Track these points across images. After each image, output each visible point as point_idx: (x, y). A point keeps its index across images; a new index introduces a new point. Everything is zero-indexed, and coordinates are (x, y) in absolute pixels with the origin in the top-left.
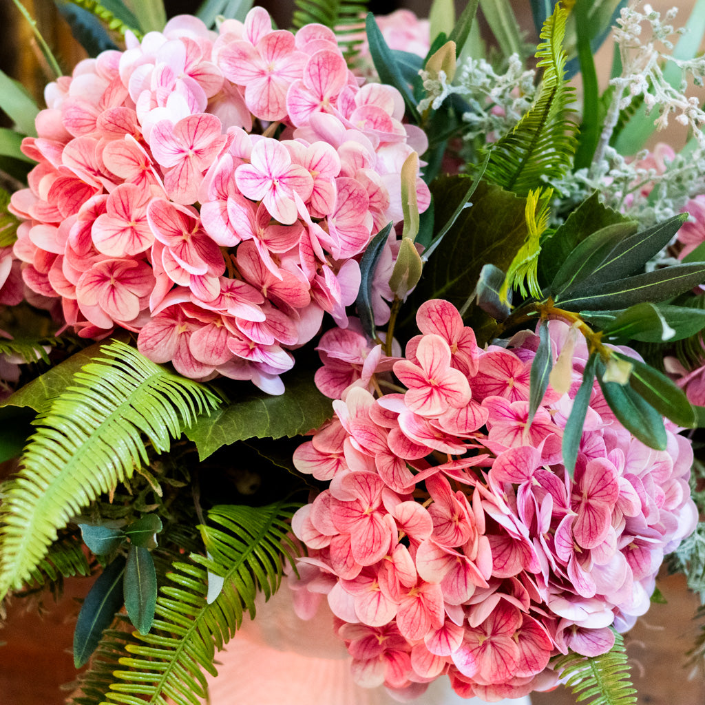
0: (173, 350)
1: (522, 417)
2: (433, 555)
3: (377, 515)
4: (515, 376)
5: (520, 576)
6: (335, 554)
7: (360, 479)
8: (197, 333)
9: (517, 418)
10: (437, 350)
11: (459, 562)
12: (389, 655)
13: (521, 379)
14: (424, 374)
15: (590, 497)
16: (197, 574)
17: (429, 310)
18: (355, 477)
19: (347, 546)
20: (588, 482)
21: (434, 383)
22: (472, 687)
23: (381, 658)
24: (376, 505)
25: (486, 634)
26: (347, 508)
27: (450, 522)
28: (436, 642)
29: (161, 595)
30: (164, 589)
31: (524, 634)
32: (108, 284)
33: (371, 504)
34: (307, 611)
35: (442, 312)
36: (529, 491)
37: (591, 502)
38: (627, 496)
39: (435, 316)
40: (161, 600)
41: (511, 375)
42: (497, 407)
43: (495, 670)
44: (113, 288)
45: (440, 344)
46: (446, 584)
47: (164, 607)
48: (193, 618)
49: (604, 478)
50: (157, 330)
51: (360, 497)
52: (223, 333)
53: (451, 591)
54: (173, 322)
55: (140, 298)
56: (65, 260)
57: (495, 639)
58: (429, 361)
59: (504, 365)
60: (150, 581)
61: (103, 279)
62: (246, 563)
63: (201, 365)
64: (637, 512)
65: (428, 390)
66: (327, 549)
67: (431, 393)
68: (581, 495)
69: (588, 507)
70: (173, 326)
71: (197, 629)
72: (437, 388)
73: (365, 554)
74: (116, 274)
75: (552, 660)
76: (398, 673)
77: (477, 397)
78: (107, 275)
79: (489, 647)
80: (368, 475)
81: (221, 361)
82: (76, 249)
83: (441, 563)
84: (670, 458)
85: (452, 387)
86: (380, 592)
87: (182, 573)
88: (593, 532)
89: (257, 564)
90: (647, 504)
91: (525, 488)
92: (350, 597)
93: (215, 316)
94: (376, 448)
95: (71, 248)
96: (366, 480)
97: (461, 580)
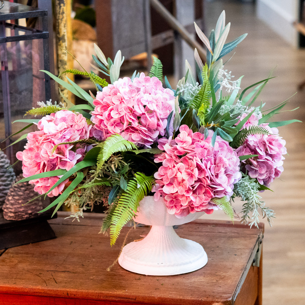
0: (128, 138)
1: (203, 147)
2: (185, 173)
3: (173, 168)
5: (204, 178)
6: (164, 180)
7: (169, 161)
8: (133, 134)
10: (184, 134)
11: (191, 176)
12: (176, 207)
13: (202, 139)
14: (181, 140)
16: (135, 183)
19: (167, 177)
20: (217, 161)
21: (184, 141)
22: (195, 208)
23: (174, 207)
24: (173, 166)
26: (166, 168)
27: (189, 168)
28: (186, 194)
29: (128, 186)
31: (205, 194)
32: (114, 126)
33: (171, 166)
34: (157, 199)
35: (185, 128)
36: (205, 161)
37: (218, 165)
38: (225, 162)
39: (183, 129)
41: (200, 139)
42: (197, 145)
43: (199, 202)
44: (115, 127)
46: (188, 180)
47: (129, 188)
48: (134, 192)
49: (221, 160)
50: (124, 134)
51: (169, 165)
52: (139, 134)
53: (189, 182)
55: (120, 129)
56: (105, 121)
57: (199, 195)
58: (183, 137)
59: (198, 137)
60: (125, 182)
61: (113, 125)
62: (145, 183)
63: (134, 141)
64: (228, 166)
66: (162, 178)
67: (183, 144)
68: (216, 164)
70: (128, 133)
71: (135, 194)
73: (171, 176)
74: (115, 124)
75: (211, 199)
76: (178, 209)
77: (193, 143)
78: (113, 124)
79: (198, 198)
81: (138, 140)
82: (107, 118)
83: (187, 175)
84: (235, 160)
85: (188, 141)
86: (174, 187)
87: (132, 182)
88: (218, 170)
89: (147, 184)
90: (230, 164)
92: (167, 188)
93: (137, 130)
94: (172, 154)
97: (191, 180)
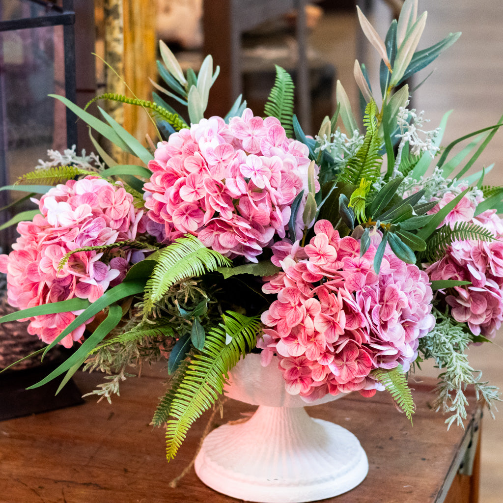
0: (212, 241)
1: (358, 266)
2: (321, 320)
3: (297, 307)
4: (356, 250)
5: (358, 330)
6: (279, 328)
7: (291, 292)
8: (222, 235)
9: (356, 267)
10: (323, 240)
11: (332, 325)
12: (302, 380)
13: (357, 251)
14: (317, 250)
15: (387, 302)
16: (222, 333)
17: (319, 225)
18: (288, 291)
19: (285, 323)
20: (386, 296)
21: (322, 253)
22: (338, 387)
23: (298, 381)
24: (297, 303)
25: (343, 361)
26: (285, 306)
27: (328, 309)
28: (322, 360)
29: (206, 339)
30: (208, 337)
31: (360, 361)
32: (185, 216)
33: (295, 303)
34: (266, 363)
35: (324, 225)
36: (361, 296)
37: (388, 303)
38: (402, 300)
39: (322, 227)
40: (207, 342)
41: (354, 250)
42: (348, 262)
43: (347, 376)
44: (187, 218)
45: (324, 236)
46: (326, 333)
47: (208, 345)
48: (219, 352)
49: (393, 293)
50: (206, 233)
51: (290, 300)
52: (233, 235)
53: (329, 337)
54: (212, 230)
55: (198, 223)
56: (168, 206)
57: (347, 363)
58: (319, 245)
59: (350, 245)
60: (202, 333)
61: (183, 214)
62: (241, 333)
63: (223, 248)
64: (407, 306)
65: (319, 256)
66: (276, 326)
67: (320, 258)
68: (383, 301)
69: (386, 305)
70: (212, 232)
71: (221, 357)
72: (322, 255)
73: (292, 324)
74: (188, 212)
75: (372, 372)
76: (306, 386)
77: (339, 258)
78: (185, 212)
79: (345, 367)
80: (294, 290)
81: (232, 246)
82: (172, 200)
83: (324, 324)
84: (422, 293)
85: (329, 254)
86: (298, 344)
87: (215, 332)
88: (388, 315)
89: (246, 334)
90: (411, 303)
91: (360, 293)
92: (286, 346)
93: (230, 227)
94: (297, 279)
95: (170, 200)
96: (293, 292)
97: (333, 333)
